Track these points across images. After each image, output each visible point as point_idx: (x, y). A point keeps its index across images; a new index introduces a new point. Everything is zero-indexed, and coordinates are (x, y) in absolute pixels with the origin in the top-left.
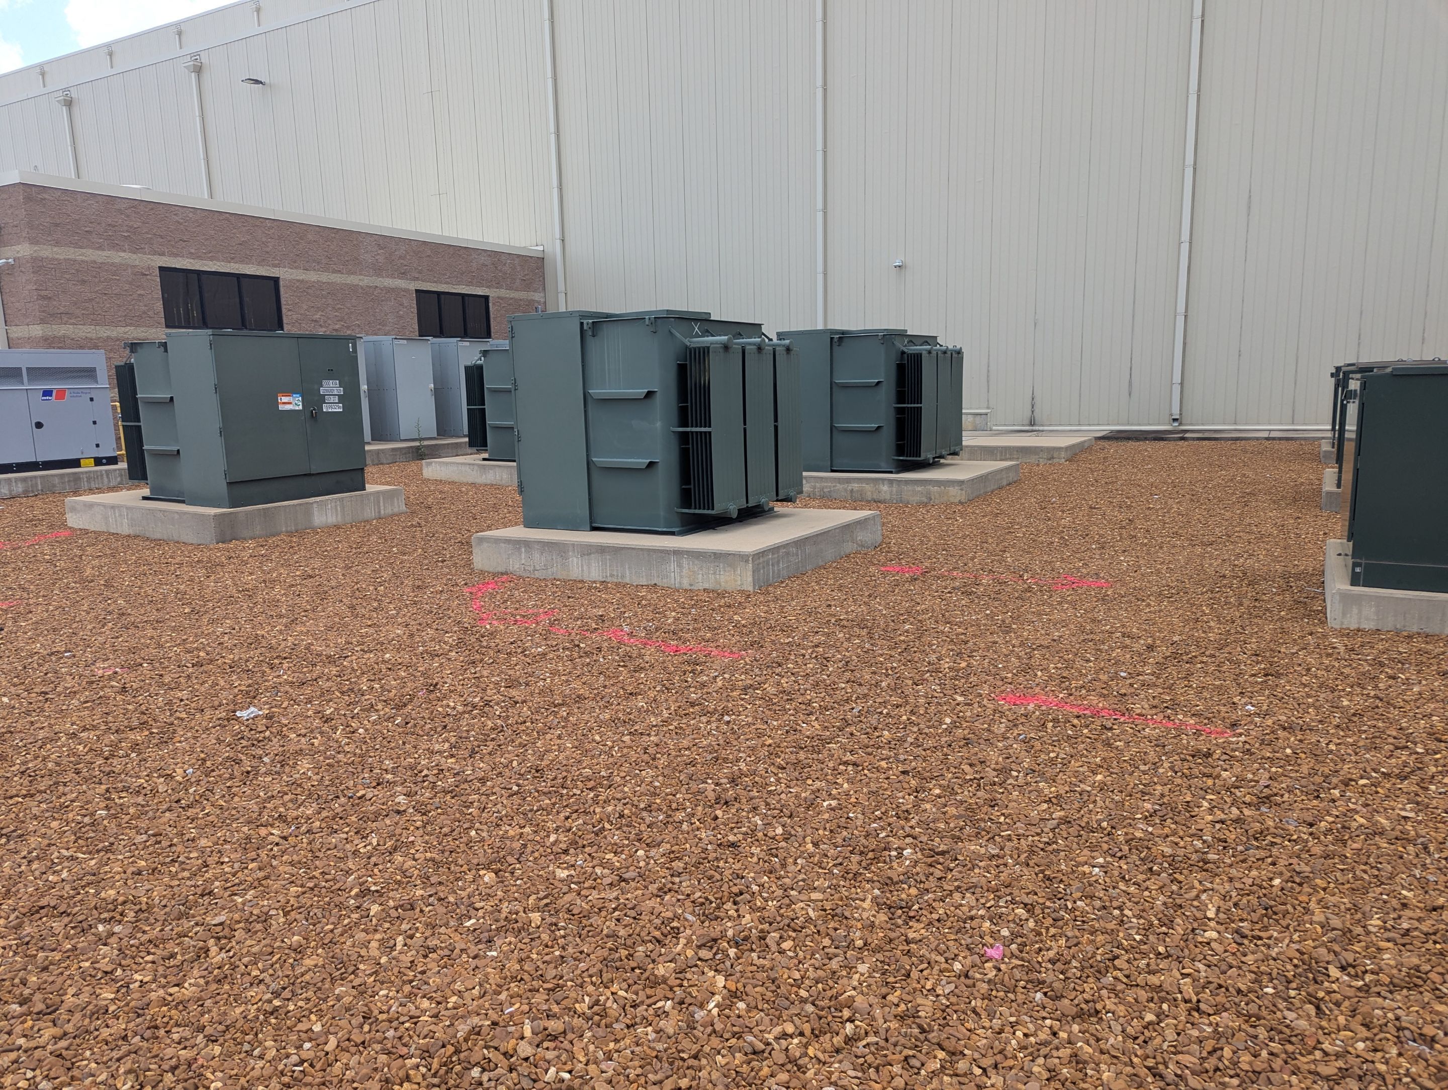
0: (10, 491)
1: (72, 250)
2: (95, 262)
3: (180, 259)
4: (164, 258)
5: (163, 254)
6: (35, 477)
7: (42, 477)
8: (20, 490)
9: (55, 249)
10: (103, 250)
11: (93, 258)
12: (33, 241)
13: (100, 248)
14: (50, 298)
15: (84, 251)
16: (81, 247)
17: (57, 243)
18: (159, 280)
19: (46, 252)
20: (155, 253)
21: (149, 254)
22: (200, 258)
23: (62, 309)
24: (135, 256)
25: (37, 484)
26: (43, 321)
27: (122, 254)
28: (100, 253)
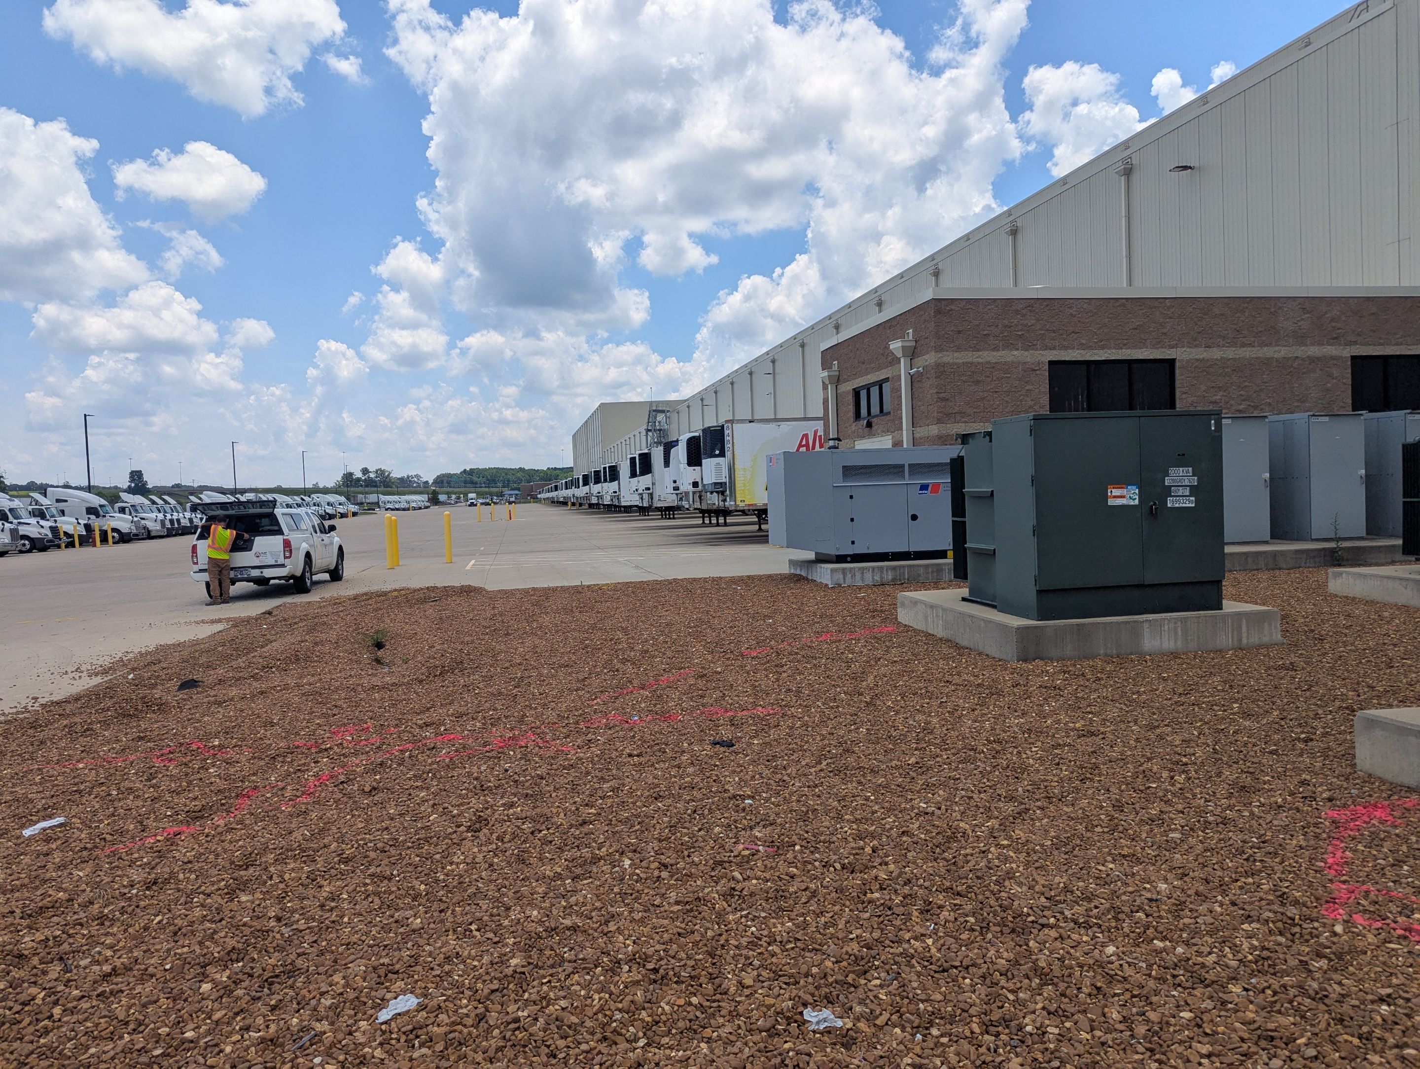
0: (882, 578)
1: (970, 354)
2: (988, 363)
3: (1070, 351)
4: (1055, 352)
5: (1054, 348)
6: (903, 566)
7: (910, 566)
8: (890, 577)
9: (956, 354)
10: (998, 350)
11: (989, 359)
12: (939, 349)
13: (996, 349)
14: (947, 400)
15: (981, 353)
16: (979, 350)
17: (959, 349)
18: (1047, 374)
19: (949, 357)
20: (1046, 348)
21: (1041, 349)
22: (1090, 348)
23: (957, 409)
24: (1026, 353)
25: (904, 573)
26: (939, 421)
27: (1015, 353)
28: (995, 353)
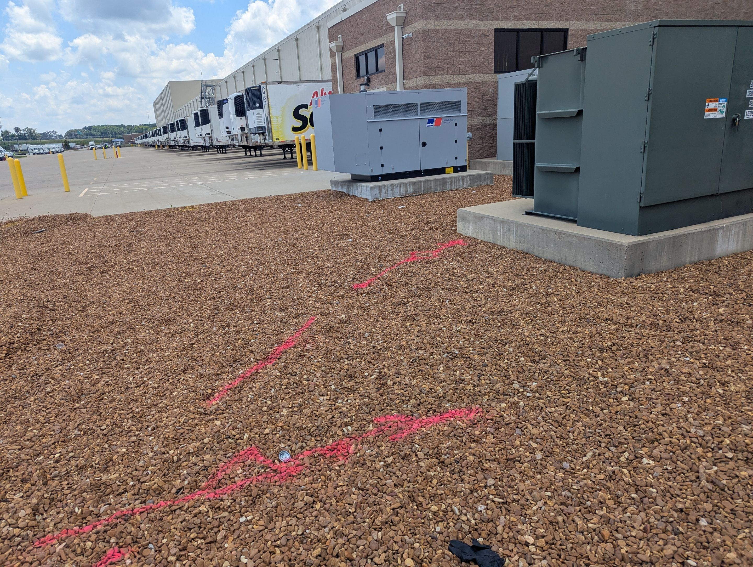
0: (406, 191)
1: (445, 22)
2: (457, 29)
3: (508, 21)
4: (499, 22)
5: (498, 19)
6: (420, 182)
7: (425, 181)
8: (412, 191)
9: (436, 22)
10: (464, 20)
12: (425, 18)
13: (462, 19)
20: (494, 19)
21: (490, 20)
22: (520, 19)
23: (436, 65)
24: (481, 22)
25: (421, 186)
26: (425, 74)
27: (474, 22)
